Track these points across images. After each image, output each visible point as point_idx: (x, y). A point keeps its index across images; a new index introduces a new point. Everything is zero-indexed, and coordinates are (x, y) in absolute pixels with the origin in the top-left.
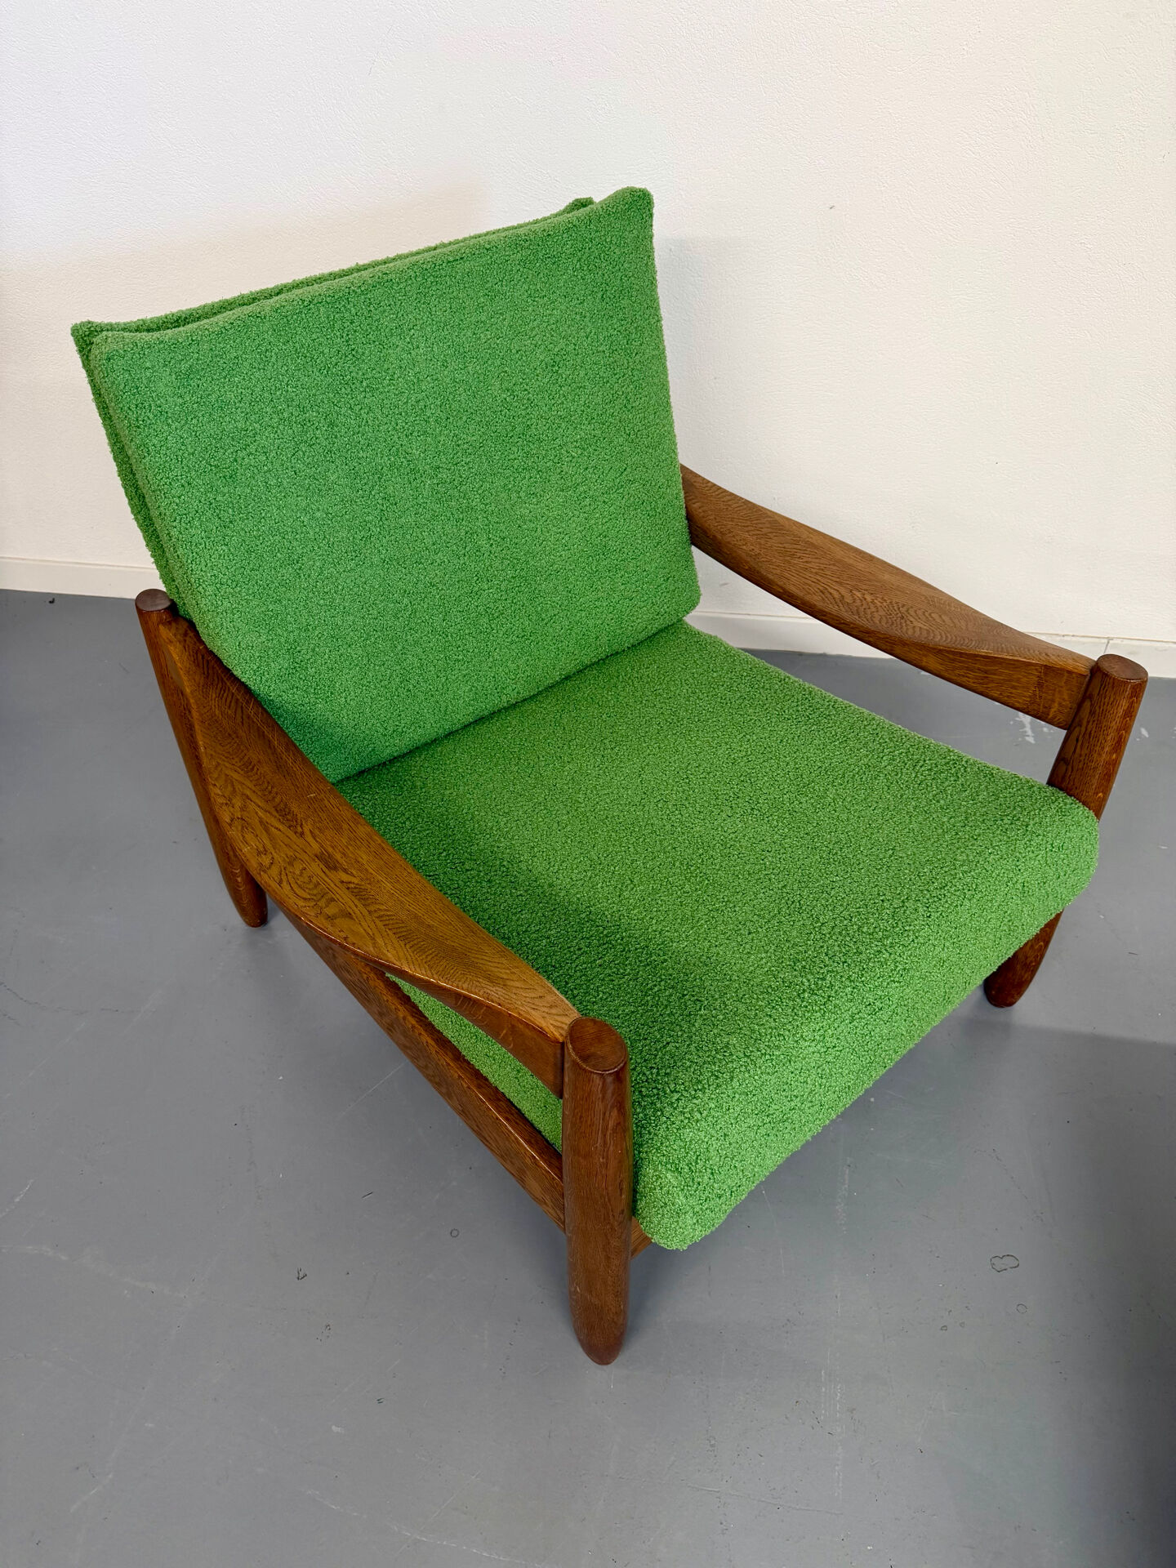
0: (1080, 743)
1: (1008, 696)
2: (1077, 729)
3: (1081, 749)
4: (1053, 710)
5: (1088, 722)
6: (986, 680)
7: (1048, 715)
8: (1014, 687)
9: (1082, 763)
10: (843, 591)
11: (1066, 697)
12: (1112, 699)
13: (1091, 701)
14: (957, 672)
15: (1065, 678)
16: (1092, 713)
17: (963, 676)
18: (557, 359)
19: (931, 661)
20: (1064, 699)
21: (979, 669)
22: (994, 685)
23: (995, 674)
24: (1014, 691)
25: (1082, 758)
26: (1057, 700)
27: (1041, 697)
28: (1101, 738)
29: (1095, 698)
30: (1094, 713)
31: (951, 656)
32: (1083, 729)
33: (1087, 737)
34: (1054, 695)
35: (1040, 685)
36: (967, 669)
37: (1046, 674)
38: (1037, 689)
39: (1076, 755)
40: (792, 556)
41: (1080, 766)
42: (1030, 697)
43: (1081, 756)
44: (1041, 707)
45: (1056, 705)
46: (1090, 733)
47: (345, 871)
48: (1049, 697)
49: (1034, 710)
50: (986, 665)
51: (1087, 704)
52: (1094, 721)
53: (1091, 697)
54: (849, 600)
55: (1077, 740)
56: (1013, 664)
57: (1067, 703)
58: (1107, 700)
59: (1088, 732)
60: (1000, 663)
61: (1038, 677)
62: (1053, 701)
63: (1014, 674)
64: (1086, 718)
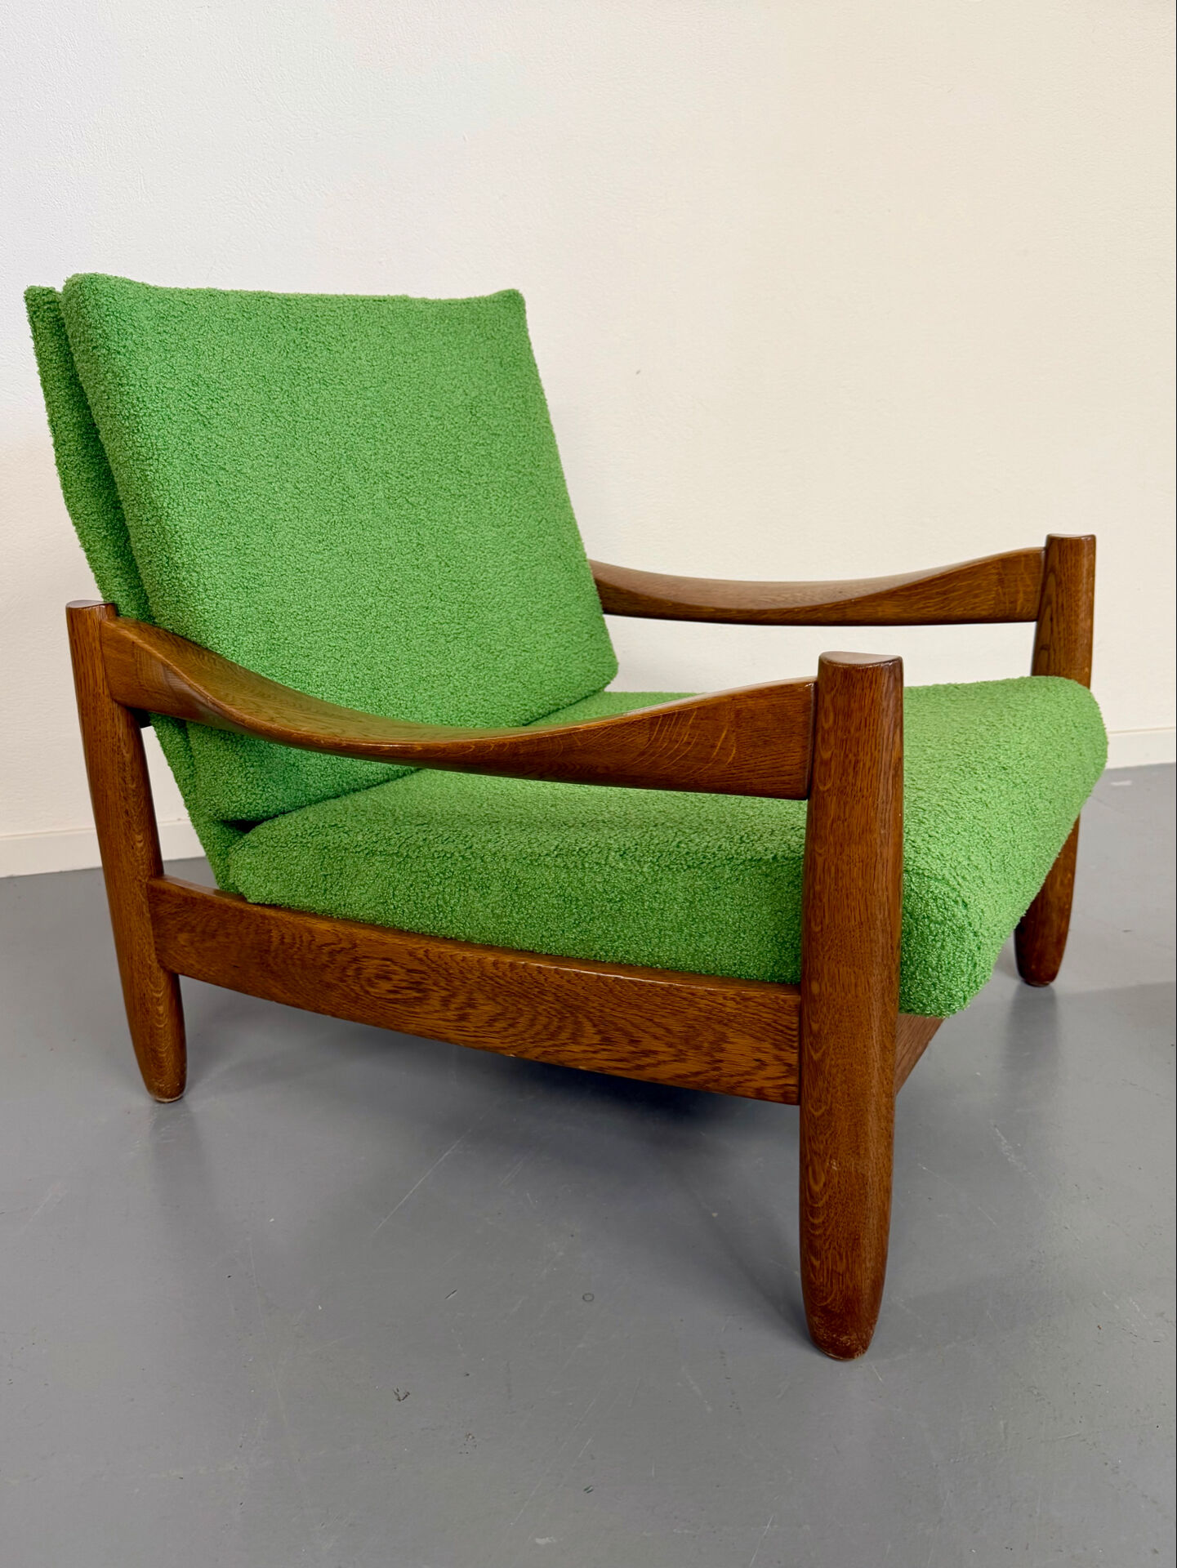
1: (973, 609)
2: (1048, 611)
3: (1058, 626)
4: (1019, 603)
5: (1057, 596)
6: (947, 602)
7: (1016, 609)
8: (976, 596)
9: (1062, 640)
11: (1029, 582)
12: (1073, 562)
13: (1054, 572)
14: (915, 607)
15: (1023, 563)
16: (1059, 584)
17: (923, 608)
19: (889, 609)
20: (1028, 586)
21: (937, 593)
22: (956, 602)
23: (954, 591)
24: (977, 600)
25: (1061, 635)
26: (1021, 589)
27: (1004, 594)
28: (1074, 604)
29: (1057, 566)
30: (1061, 582)
31: (907, 593)
32: (1054, 605)
33: (1060, 610)
34: (1016, 586)
35: (1001, 582)
36: (926, 598)
37: (1004, 566)
38: (999, 587)
39: (1055, 634)
41: (1062, 645)
42: (994, 598)
43: (1059, 633)
44: (1007, 605)
45: (1021, 595)
46: (1063, 605)
48: (1013, 590)
49: (1001, 610)
50: (943, 587)
51: (1052, 579)
52: (1063, 591)
53: (1053, 570)
55: (1052, 619)
56: (970, 573)
57: (1032, 588)
58: (1069, 564)
59: (1060, 605)
60: (957, 577)
61: (997, 574)
62: (1017, 592)
63: (973, 583)
64: (1054, 593)
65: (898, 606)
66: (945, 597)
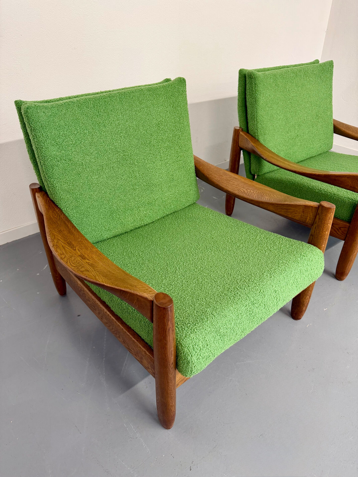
0: (316, 229)
1: (294, 216)
2: (315, 225)
3: (317, 231)
4: (308, 220)
7: (306, 221)
8: (296, 213)
9: (317, 235)
10: (244, 190)
11: (311, 215)
12: (325, 214)
14: (279, 210)
15: (311, 209)
16: (319, 219)
18: (160, 123)
19: (271, 208)
20: (311, 216)
21: (285, 209)
22: (290, 213)
23: (290, 210)
24: (296, 215)
26: (309, 216)
27: (304, 216)
28: (323, 226)
30: (320, 219)
31: (276, 205)
33: (318, 227)
34: (308, 214)
35: (303, 212)
36: (282, 209)
37: (305, 208)
38: (303, 213)
39: (315, 233)
40: (229, 181)
41: (317, 236)
42: (300, 216)
43: (317, 233)
44: (304, 219)
45: (308, 218)
47: (88, 260)
48: (306, 215)
49: (302, 220)
50: (287, 207)
51: (318, 216)
52: (320, 221)
53: (319, 214)
54: (246, 192)
56: (295, 206)
57: (312, 217)
58: (323, 214)
59: (318, 225)
60: (291, 206)
61: (303, 209)
62: (308, 217)
63: (295, 209)
64: (318, 221)
65: (274, 208)
66: (287, 210)
